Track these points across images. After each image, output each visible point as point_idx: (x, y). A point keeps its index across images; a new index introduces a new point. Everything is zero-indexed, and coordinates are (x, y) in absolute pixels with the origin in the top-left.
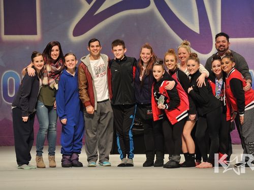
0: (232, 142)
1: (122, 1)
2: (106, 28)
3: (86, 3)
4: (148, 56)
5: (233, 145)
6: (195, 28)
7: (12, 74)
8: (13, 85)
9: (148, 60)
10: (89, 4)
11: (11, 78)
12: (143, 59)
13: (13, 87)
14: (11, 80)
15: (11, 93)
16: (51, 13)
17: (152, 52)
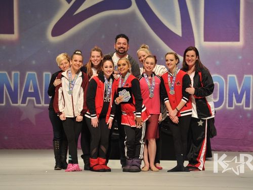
0: (212, 148)
1: (103, 1)
3: (66, 3)
4: (99, 59)
5: (212, 152)
9: (99, 62)
10: (69, 3)
12: (93, 62)
16: (29, 12)
17: (101, 55)
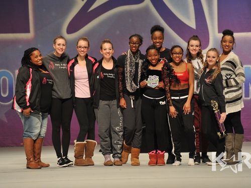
2: (101, 25)
3: (80, 0)
6: (192, 23)
7: (4, 74)
8: (6, 85)
11: (4, 77)
14: (4, 80)
15: (4, 93)
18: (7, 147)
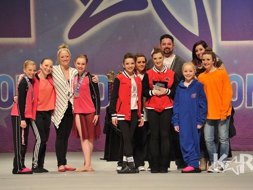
7: (4, 79)
8: (7, 90)
10: (85, 5)
11: (4, 82)
13: (6, 92)
15: (5, 97)
16: (46, 15)
18: (6, 152)
